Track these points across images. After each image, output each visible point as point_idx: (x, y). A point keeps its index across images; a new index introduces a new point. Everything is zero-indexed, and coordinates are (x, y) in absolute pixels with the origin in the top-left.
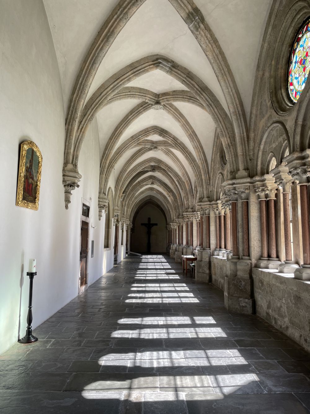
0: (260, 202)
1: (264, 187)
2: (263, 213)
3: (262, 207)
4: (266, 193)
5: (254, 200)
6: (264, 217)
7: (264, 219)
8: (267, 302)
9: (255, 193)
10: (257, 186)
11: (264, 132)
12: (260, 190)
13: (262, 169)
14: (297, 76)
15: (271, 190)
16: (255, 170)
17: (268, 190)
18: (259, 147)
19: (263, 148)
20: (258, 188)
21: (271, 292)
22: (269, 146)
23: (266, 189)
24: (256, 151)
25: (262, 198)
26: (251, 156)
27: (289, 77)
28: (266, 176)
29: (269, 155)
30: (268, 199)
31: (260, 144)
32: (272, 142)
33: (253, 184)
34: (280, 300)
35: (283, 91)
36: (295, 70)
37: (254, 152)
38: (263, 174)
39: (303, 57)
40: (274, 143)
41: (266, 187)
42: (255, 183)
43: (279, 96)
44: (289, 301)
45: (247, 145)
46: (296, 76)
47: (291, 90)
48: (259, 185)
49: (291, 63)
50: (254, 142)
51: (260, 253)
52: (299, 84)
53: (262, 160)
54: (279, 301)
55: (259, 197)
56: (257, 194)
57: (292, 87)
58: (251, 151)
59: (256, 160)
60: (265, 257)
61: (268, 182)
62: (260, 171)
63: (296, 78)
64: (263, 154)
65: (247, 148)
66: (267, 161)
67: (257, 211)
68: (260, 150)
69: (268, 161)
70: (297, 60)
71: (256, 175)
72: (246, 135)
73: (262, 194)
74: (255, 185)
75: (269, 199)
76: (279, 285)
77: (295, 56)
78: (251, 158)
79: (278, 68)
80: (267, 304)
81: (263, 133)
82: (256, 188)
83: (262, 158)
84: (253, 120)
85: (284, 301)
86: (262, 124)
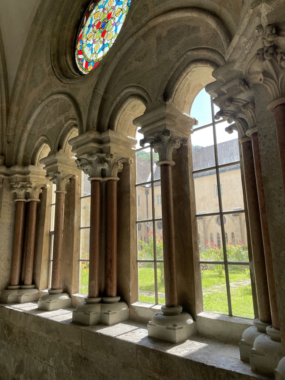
0: (17, 205)
1: (26, 183)
2: (20, 219)
3: (19, 211)
4: (28, 191)
5: (7, 201)
6: (20, 226)
7: (19, 229)
8: (15, 361)
9: (11, 190)
10: (15, 180)
11: (35, 106)
12: (20, 186)
13: (25, 157)
14: (91, 42)
15: (35, 188)
16: (14, 157)
17: (30, 187)
18: (24, 127)
19: (31, 129)
20: (17, 183)
21: (26, 345)
22: (40, 128)
23: (28, 186)
24: (19, 132)
25: (21, 198)
26: (10, 137)
27: (77, 43)
28: (31, 168)
29: (38, 139)
30: (29, 200)
31: (27, 122)
32: (46, 122)
33: (9, 177)
34: (44, 360)
35: (69, 58)
36: (88, 35)
37: (15, 132)
38: (25, 164)
39: (102, 20)
40: (48, 123)
41: (30, 183)
42: (12, 175)
43: (63, 63)
44: (63, 363)
45: (5, 120)
46: (88, 42)
47: (80, 59)
48: (18, 180)
49: (83, 27)
50: (17, 119)
51: (7, 279)
52: (94, 52)
53: (26, 146)
54: (41, 362)
55: (15, 196)
56: (14, 191)
57: (81, 56)
58: (11, 131)
59: (17, 145)
60: (15, 285)
61: (33, 176)
62: (22, 160)
63: (89, 45)
64: (29, 138)
65: (5, 125)
66: (33, 147)
67: (10, 216)
68: (26, 131)
69: (35, 147)
70: (93, 23)
71: (16, 164)
72: (6, 107)
73: (22, 193)
74: (12, 179)
75: (31, 200)
76: (44, 334)
77: (90, 19)
78: (9, 141)
79: (65, 28)
80: (16, 364)
81: (34, 108)
82: (14, 183)
83: (27, 142)
84: (19, 89)
85: (51, 363)
86: (32, 95)
